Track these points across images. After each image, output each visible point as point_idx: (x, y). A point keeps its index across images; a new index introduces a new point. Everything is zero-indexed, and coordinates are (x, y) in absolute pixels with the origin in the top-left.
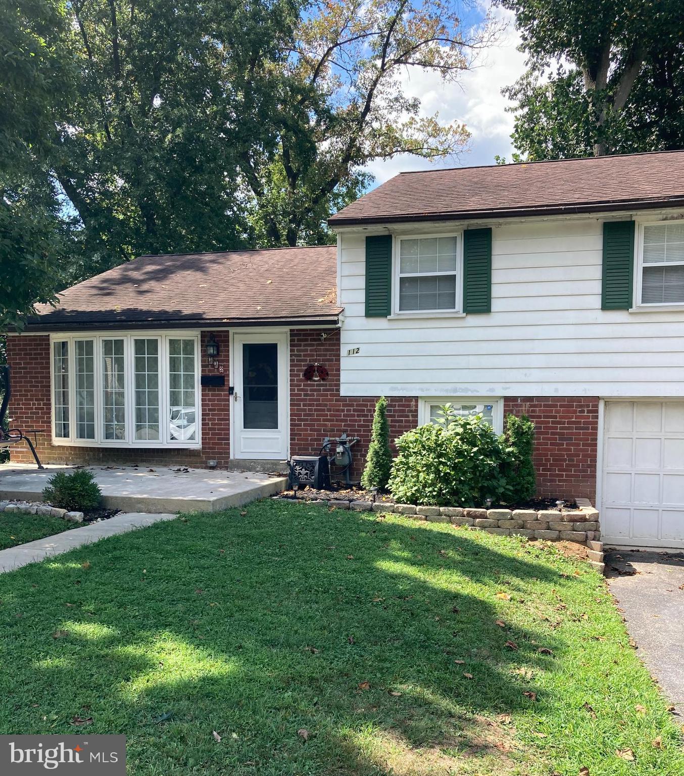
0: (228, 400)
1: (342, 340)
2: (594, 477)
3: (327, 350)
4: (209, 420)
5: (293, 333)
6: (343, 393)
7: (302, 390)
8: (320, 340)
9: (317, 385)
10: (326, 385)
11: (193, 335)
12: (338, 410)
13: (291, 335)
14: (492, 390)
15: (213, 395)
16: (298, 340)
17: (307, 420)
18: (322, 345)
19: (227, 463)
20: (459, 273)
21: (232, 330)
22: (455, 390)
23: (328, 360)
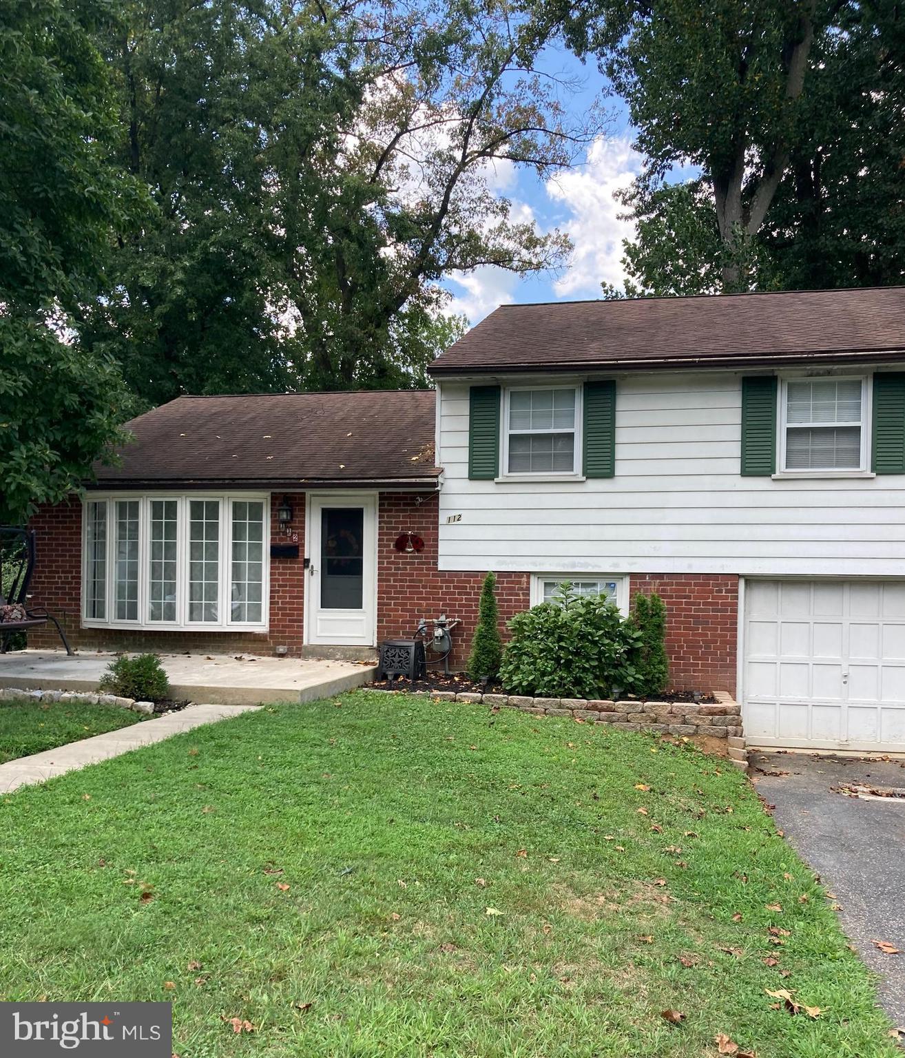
0: (303, 575)
1: (441, 506)
2: (734, 666)
3: (423, 517)
4: (279, 597)
5: (382, 497)
6: (442, 566)
7: (393, 563)
8: (414, 505)
9: (411, 558)
10: (421, 558)
11: (262, 497)
12: (435, 587)
13: (381, 499)
14: (616, 565)
15: (284, 568)
16: (389, 505)
17: (397, 598)
18: (417, 510)
19: (300, 649)
20: (578, 430)
21: (309, 493)
22: (574, 565)
23: (424, 528)
